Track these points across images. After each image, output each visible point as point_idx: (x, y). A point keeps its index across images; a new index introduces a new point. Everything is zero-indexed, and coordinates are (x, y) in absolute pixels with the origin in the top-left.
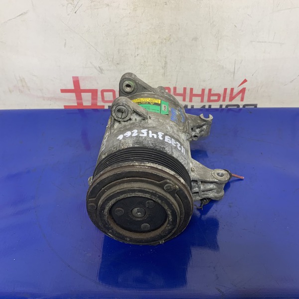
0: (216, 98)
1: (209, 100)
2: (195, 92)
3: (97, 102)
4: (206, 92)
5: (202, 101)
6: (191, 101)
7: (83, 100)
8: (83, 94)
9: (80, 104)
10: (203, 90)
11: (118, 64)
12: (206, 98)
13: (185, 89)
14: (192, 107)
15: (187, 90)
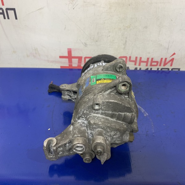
4: (150, 60)
5: (147, 65)
7: (73, 63)
11: (97, 41)
14: (140, 69)
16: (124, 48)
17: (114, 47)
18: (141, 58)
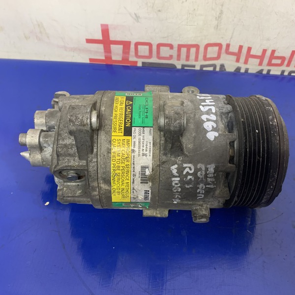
0: (279, 61)
1: (270, 64)
2: (253, 52)
3: (129, 57)
4: (268, 54)
5: (260, 64)
6: (246, 62)
7: (112, 53)
8: (113, 47)
9: (108, 58)
10: (264, 51)
11: (159, 11)
12: (266, 61)
13: (241, 47)
14: (247, 70)
15: (243, 49)
16: (218, 26)
17: (196, 24)
18: (249, 49)
